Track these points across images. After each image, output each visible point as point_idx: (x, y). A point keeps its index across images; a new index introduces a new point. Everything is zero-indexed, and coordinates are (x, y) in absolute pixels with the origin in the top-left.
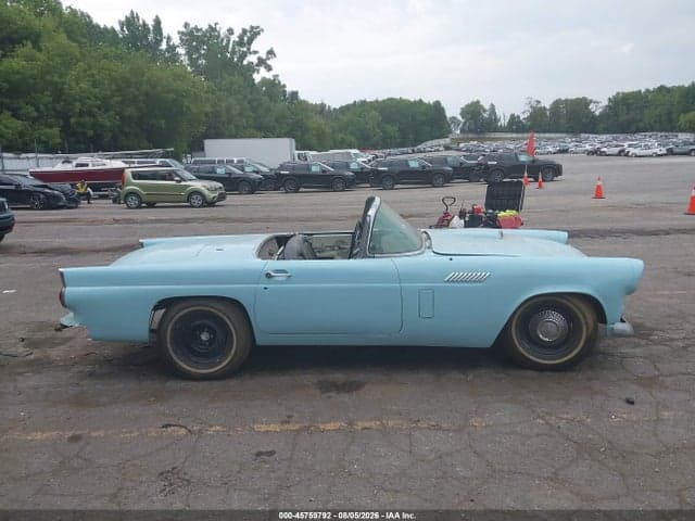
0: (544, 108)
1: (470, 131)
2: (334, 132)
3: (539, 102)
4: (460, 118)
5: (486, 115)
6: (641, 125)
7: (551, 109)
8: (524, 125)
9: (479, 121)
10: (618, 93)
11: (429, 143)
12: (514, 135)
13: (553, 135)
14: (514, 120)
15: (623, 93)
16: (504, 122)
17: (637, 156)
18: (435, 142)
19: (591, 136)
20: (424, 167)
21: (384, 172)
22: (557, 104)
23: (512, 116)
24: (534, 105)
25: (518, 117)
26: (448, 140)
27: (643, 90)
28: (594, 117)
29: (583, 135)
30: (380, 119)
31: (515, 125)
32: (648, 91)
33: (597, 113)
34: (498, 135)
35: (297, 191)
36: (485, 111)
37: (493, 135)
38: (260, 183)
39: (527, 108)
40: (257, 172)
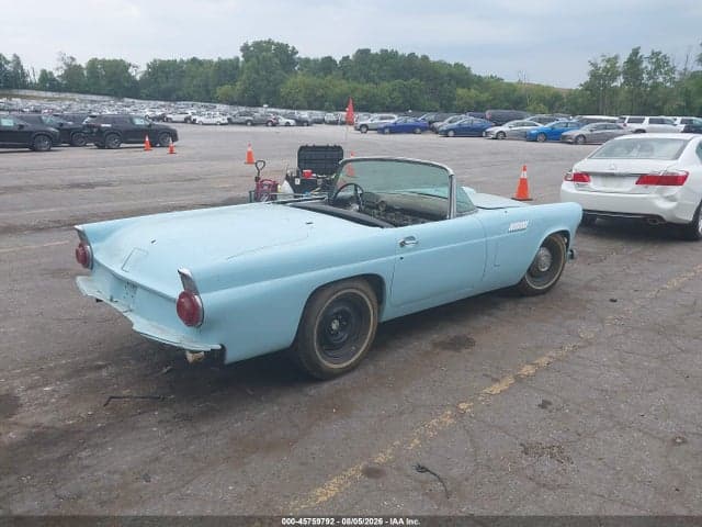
0: (80, 66)
3: (73, 59)
5: (9, 68)
6: (180, 93)
7: (87, 68)
8: (58, 83)
10: (155, 61)
12: (49, 94)
13: (94, 97)
14: (46, 77)
15: (160, 61)
16: (34, 78)
17: (204, 124)
19: (136, 101)
22: (93, 63)
23: (44, 73)
24: (69, 61)
25: (51, 73)
27: (178, 60)
28: (135, 82)
29: (126, 100)
31: (47, 82)
32: (182, 61)
33: (138, 78)
36: (7, 62)
37: (23, 93)
39: (61, 64)
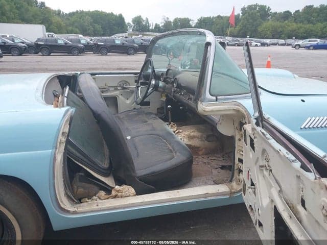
0: (171, 22)
1: (137, 31)
2: (67, 25)
3: (168, 18)
4: (132, 24)
5: (144, 23)
7: (173, 22)
8: (161, 29)
9: (141, 26)
10: (202, 17)
11: (118, 35)
14: (157, 26)
15: (204, 17)
16: (152, 27)
18: (121, 35)
20: (123, 44)
21: (102, 45)
22: (176, 20)
23: (156, 25)
24: (166, 19)
25: (159, 25)
26: (126, 34)
27: (212, 17)
30: (92, 20)
31: (157, 29)
33: (193, 25)
34: (150, 33)
35: (49, 55)
36: (143, 21)
37: (148, 33)
38: (26, 49)
39: (163, 21)
40: (23, 43)
